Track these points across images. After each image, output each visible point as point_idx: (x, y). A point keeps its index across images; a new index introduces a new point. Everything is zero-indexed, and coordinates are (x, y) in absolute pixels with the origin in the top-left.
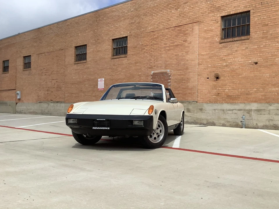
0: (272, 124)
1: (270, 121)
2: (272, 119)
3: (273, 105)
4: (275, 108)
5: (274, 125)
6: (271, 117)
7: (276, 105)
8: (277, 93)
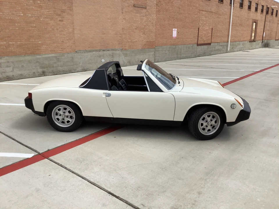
0: (5, 76)
1: (3, 74)
2: (4, 71)
3: (3, 58)
4: (5, 61)
5: (7, 76)
6: (3, 69)
7: (6, 58)
8: (6, 47)
